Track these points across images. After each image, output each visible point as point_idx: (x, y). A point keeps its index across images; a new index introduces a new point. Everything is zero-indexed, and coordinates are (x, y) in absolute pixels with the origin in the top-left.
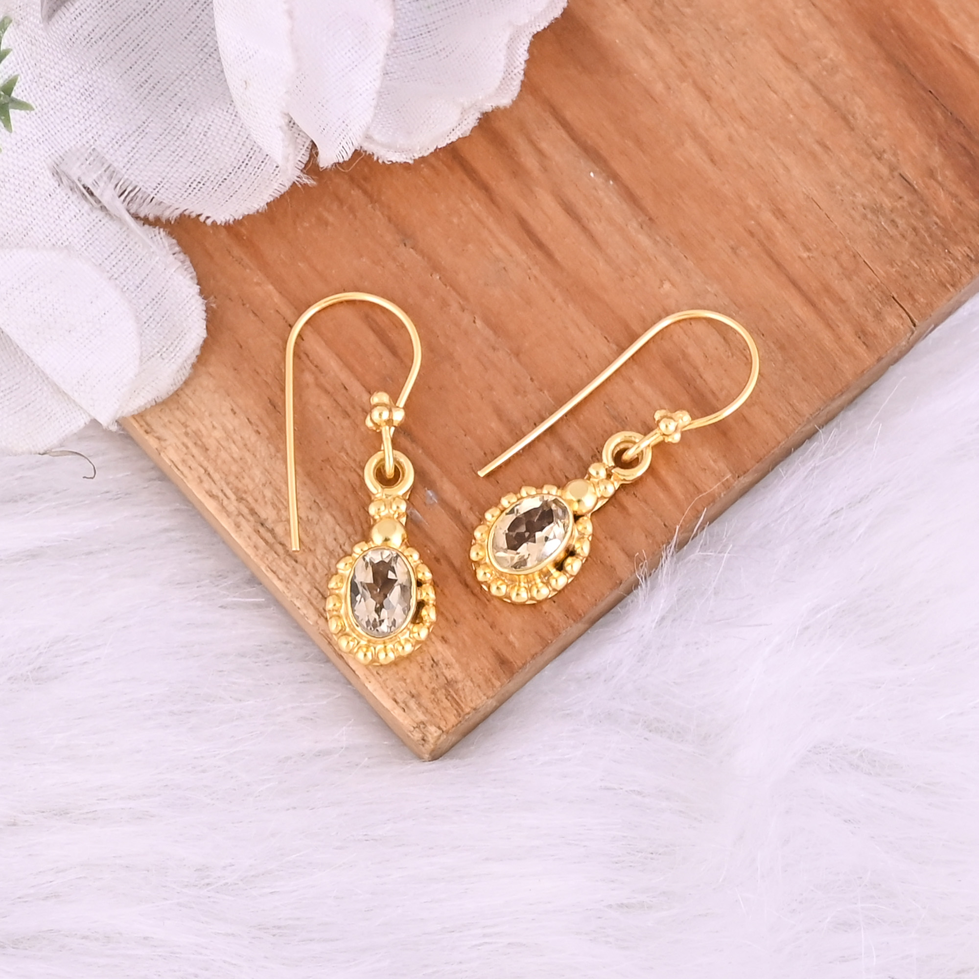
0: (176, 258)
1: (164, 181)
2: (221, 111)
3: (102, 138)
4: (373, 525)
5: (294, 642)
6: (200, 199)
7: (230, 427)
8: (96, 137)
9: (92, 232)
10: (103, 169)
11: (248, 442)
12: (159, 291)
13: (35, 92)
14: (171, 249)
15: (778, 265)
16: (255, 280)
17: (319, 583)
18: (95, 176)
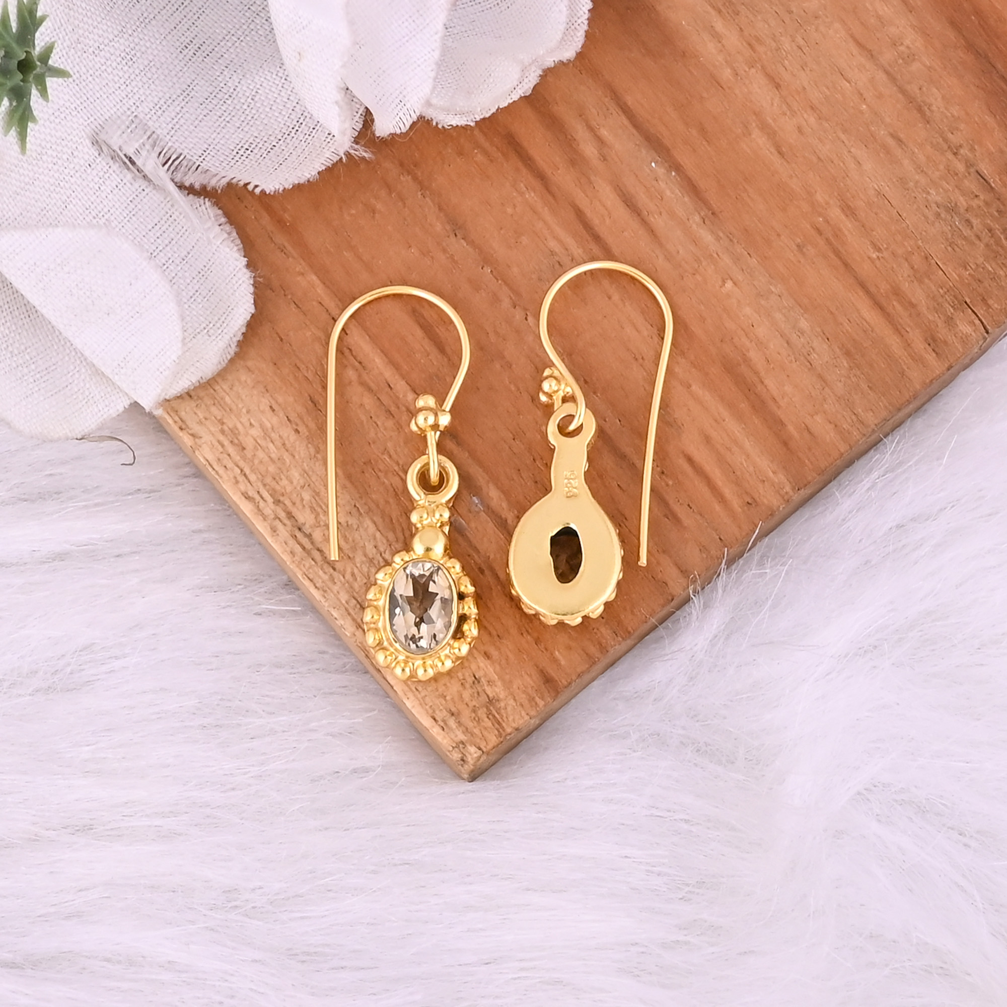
0: (222, 230)
1: (210, 148)
2: (269, 74)
3: (144, 105)
4: (415, 534)
5: (331, 652)
6: (248, 167)
7: (269, 425)
8: (138, 104)
9: (135, 202)
10: (146, 137)
11: (287, 442)
12: (205, 264)
13: (72, 58)
14: (217, 220)
15: (846, 265)
16: (297, 269)
17: (357, 593)
18: (137, 145)
